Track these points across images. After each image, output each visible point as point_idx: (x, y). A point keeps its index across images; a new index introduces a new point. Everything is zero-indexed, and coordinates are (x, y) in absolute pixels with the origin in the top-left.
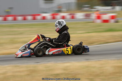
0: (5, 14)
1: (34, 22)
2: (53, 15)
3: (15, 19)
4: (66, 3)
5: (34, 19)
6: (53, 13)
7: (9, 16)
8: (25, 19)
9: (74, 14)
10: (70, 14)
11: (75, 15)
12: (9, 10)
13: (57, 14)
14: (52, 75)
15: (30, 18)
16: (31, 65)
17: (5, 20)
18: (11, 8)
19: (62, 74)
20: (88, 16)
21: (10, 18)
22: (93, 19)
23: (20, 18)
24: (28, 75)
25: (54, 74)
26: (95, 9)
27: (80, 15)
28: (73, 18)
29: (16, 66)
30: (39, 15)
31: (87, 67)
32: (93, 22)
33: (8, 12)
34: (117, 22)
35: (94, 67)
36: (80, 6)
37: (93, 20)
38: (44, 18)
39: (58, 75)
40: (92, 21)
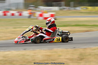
9: (22, 12)
10: (18, 12)
26: (39, 8)
28: (20, 15)
31: (23, 55)
40: (36, 18)
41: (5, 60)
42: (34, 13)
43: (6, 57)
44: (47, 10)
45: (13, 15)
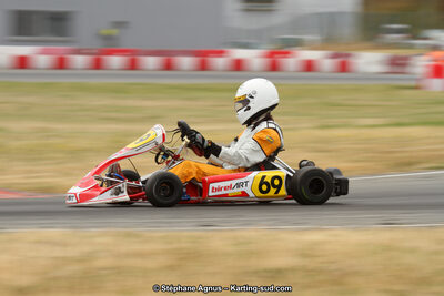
0: (98, 45)
1: (203, 80)
2: (272, 54)
3: (133, 66)
4: (320, 15)
5: (203, 67)
6: (272, 47)
7: (111, 53)
8: (168, 66)
9: (348, 55)
10: (335, 56)
11: (351, 60)
12: (115, 32)
13: (287, 53)
14: (256, 273)
16: (185, 234)
17: (98, 65)
18: (119, 25)
19: (293, 270)
20: (398, 64)
21: (116, 61)
22: (418, 77)
23: (151, 62)
24: (171, 268)
25: (266, 271)
27: (369, 61)
28: (344, 68)
29: (128, 235)
30: (220, 53)
32: (417, 88)
33: (108, 38)
35: (412, 251)
36: (371, 28)
37: (417, 80)
38: (238, 65)
39: (279, 272)
40: (413, 83)
42: (406, 58)
45: (309, 66)
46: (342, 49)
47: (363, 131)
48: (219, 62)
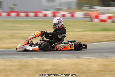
0: (9, 10)
1: (36, 19)
2: (54, 13)
3: (18, 15)
5: (36, 16)
6: (54, 11)
7: (12, 12)
8: (27, 16)
9: (74, 13)
10: (70, 13)
13: (58, 12)
15: (32, 15)
17: (9, 15)
21: (13, 14)
23: (23, 15)
27: (79, 14)
28: (72, 16)
30: (41, 12)
33: (11, 8)
34: (113, 22)
36: (80, 6)
38: (45, 15)
41: (55, 70)
43: (56, 66)
44: (104, 11)
45: (64, 16)
46: (72, 11)
47: (76, 33)
48: (40, 15)
